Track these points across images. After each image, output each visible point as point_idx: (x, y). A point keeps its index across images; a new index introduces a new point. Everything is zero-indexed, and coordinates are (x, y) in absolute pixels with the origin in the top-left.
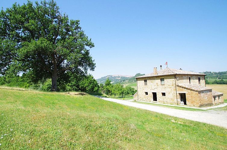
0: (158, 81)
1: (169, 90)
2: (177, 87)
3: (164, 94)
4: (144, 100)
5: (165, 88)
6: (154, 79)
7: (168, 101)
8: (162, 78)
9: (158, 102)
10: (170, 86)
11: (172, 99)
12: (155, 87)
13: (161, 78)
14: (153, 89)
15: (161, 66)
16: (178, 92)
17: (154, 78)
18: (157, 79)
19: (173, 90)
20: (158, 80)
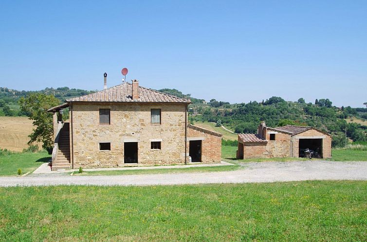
0: (146, 115)
1: (171, 135)
2: (188, 129)
3: (156, 145)
4: (96, 164)
5: (162, 130)
6: (135, 110)
7: (167, 158)
8: (156, 108)
9: (141, 165)
10: (174, 127)
11: (174, 154)
12: (136, 129)
13: (153, 107)
14: (128, 135)
15: (105, 75)
16: (189, 139)
17: (133, 106)
18: (142, 111)
19: (178, 135)
20: (145, 113)
